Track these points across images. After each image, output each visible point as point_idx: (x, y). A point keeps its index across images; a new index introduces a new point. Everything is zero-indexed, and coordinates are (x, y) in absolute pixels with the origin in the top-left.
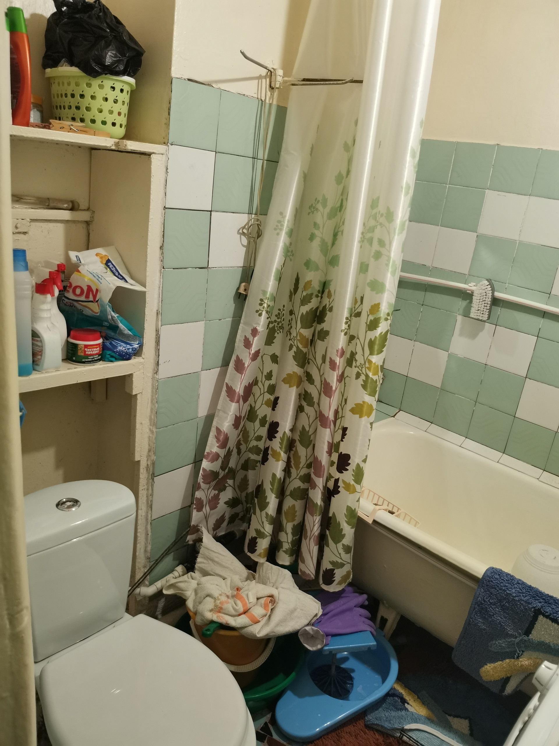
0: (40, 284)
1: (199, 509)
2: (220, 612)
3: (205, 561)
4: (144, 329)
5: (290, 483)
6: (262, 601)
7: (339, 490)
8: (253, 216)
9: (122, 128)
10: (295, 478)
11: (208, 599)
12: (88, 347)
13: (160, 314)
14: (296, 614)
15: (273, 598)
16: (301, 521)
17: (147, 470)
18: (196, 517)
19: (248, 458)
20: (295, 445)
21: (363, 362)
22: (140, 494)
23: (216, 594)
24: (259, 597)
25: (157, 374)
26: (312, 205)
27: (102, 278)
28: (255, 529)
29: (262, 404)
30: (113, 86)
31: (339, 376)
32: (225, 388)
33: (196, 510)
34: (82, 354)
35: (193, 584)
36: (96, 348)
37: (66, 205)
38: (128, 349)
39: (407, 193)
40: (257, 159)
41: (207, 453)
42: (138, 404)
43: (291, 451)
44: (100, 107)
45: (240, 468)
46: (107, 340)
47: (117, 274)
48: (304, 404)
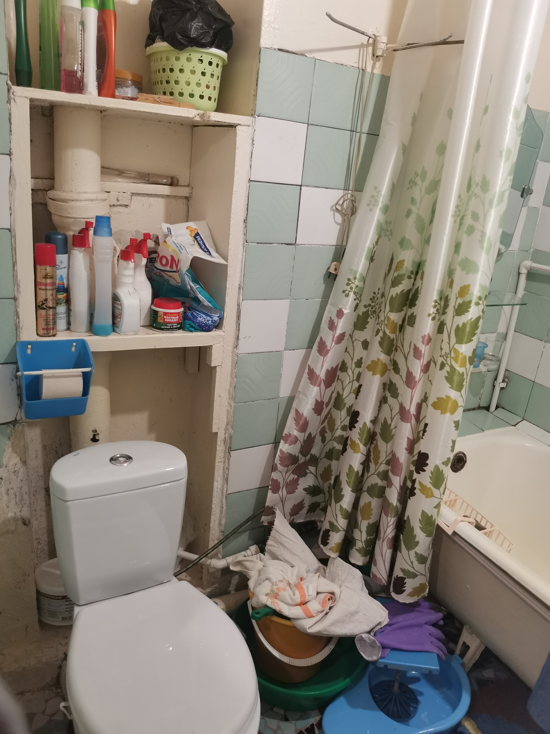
0: (124, 250)
1: (276, 491)
2: (276, 598)
3: (275, 545)
4: (225, 302)
5: (368, 478)
6: (322, 596)
7: (415, 491)
8: (350, 192)
9: (211, 100)
10: (373, 474)
11: (267, 582)
12: (167, 315)
13: (242, 288)
14: (357, 617)
15: (334, 596)
16: (377, 520)
17: (224, 443)
18: (271, 498)
19: (333, 447)
20: (376, 438)
21: (448, 352)
22: (216, 466)
23: (274, 580)
24: (320, 591)
25: (237, 348)
26: (412, 179)
27: (184, 249)
28: (329, 521)
29: (350, 393)
30: (201, 58)
31: (423, 365)
32: (307, 370)
33: (271, 491)
34: (162, 321)
35: (259, 565)
36: (175, 316)
37: (165, 181)
38: (208, 321)
39: (507, 159)
40: (356, 132)
41: (285, 434)
42: (217, 376)
43: (372, 445)
44: (187, 80)
45: (324, 456)
46: (190, 310)
47: (203, 247)
48: (388, 394)
